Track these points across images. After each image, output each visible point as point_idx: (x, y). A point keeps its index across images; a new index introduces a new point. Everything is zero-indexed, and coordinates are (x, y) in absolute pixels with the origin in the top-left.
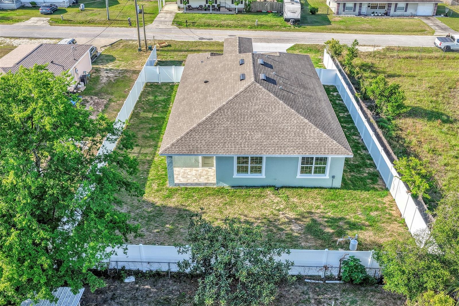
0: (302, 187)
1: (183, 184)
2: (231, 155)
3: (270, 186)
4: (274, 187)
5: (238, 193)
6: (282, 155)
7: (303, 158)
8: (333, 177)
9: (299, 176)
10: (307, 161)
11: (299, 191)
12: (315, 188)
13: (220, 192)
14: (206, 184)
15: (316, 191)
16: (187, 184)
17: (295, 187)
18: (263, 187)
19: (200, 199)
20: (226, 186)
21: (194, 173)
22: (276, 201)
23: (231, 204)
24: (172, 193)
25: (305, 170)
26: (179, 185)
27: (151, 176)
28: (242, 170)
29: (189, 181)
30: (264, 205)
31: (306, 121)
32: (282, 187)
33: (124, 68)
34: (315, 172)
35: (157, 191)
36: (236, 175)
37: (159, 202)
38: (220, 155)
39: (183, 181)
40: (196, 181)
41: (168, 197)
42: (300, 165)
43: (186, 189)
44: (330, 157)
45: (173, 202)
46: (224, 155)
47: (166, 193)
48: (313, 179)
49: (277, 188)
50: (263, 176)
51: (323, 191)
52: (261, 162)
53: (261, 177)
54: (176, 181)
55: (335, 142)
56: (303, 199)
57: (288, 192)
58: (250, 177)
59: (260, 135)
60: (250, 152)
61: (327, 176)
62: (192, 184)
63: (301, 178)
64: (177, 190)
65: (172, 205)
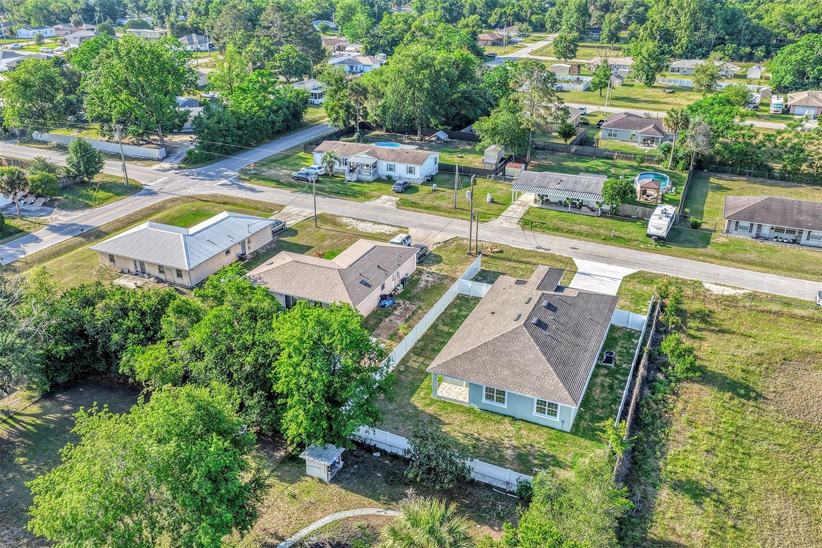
0: (536, 424)
1: (444, 398)
2: (480, 384)
3: (510, 416)
4: (514, 418)
5: (482, 415)
6: (519, 393)
7: (538, 400)
8: (563, 421)
9: (534, 413)
10: (540, 402)
11: (532, 426)
12: (547, 427)
13: (469, 411)
14: (461, 402)
15: (546, 430)
16: (447, 398)
17: (531, 422)
18: (505, 416)
19: (451, 412)
20: (476, 408)
21: (457, 390)
22: (508, 429)
23: (472, 422)
24: (433, 402)
25: (541, 410)
26: (440, 397)
27: (422, 386)
28: (489, 397)
29: (450, 397)
30: (498, 430)
31: (551, 369)
32: (520, 420)
33: (446, 274)
34: (548, 414)
35: (422, 398)
36: (484, 400)
37: (420, 406)
38: (471, 382)
39: (446, 395)
40: (455, 398)
41: (428, 405)
42: (535, 405)
43: (445, 402)
44: (559, 404)
45: (430, 410)
46: (474, 383)
47: (428, 401)
48: (545, 418)
49: (514, 419)
50: (505, 406)
51: (552, 431)
52: (504, 395)
53: (504, 407)
54: (440, 395)
55: (567, 393)
56: (532, 433)
57: (522, 425)
58: (494, 405)
59: (508, 372)
60: (495, 385)
61: (557, 419)
62: (450, 399)
63: (535, 415)
64: (437, 401)
65: (428, 412)
